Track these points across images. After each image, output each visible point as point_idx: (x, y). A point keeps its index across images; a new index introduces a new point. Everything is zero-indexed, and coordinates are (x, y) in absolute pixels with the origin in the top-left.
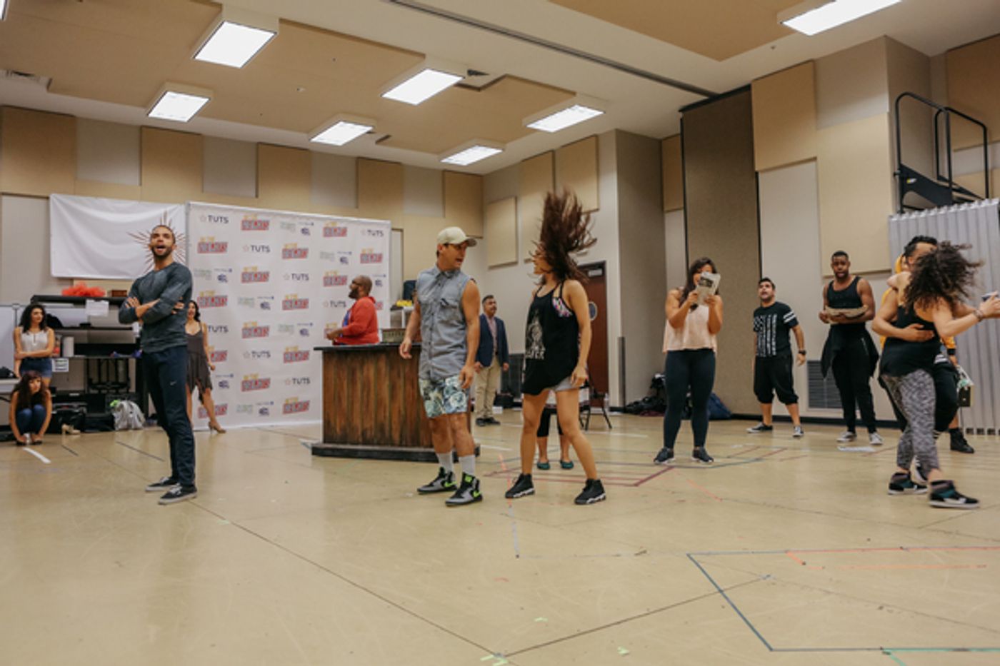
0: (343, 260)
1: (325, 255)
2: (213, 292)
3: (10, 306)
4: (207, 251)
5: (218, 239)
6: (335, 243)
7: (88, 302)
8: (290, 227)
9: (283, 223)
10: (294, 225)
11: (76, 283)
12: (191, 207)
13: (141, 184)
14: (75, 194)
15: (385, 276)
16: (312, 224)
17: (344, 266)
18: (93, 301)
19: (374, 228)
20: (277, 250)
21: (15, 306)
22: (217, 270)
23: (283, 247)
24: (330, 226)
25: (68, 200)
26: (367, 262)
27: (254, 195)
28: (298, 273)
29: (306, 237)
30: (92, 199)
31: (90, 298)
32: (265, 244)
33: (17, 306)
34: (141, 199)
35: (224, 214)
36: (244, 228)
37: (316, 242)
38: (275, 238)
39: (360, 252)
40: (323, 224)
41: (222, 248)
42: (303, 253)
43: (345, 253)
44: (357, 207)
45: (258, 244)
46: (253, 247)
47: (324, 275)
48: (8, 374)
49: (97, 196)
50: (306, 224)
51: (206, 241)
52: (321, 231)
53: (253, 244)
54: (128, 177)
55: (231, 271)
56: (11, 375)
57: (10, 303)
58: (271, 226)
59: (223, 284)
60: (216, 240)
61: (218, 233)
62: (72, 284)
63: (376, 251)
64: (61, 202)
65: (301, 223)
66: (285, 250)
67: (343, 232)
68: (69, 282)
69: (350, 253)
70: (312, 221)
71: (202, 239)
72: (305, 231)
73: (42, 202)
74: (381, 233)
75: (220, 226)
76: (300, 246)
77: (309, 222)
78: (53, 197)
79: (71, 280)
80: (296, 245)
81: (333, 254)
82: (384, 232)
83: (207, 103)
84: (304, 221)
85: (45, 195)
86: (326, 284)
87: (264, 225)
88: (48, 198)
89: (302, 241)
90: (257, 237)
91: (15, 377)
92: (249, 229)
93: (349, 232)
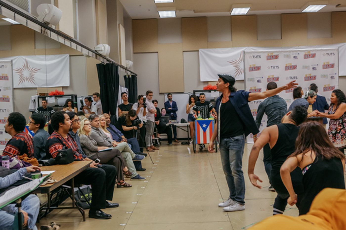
0: (314, 69)
1: (306, 67)
2: (255, 87)
3: (187, 93)
4: (252, 70)
5: (257, 65)
6: (310, 61)
7: (212, 91)
8: (288, 56)
9: (285, 55)
10: (290, 55)
11: (209, 83)
12: (245, 53)
13: (232, 40)
14: (207, 48)
15: (336, 74)
16: (299, 54)
17: (315, 71)
18: (213, 91)
19: (329, 52)
20: (282, 67)
21: (189, 94)
22: (257, 78)
23: (285, 66)
24: (307, 53)
25: (205, 51)
26: (326, 68)
27: (280, 38)
28: (292, 76)
29: (296, 60)
30: (214, 49)
31: (213, 90)
32: (277, 65)
33: (190, 93)
34: (233, 47)
35: (259, 55)
36: (268, 59)
37: (301, 62)
38: (282, 62)
39: (323, 64)
40: (304, 53)
41: (258, 68)
42: (295, 67)
43: (315, 65)
44: (332, 37)
45: (274, 65)
46: (272, 67)
47: (305, 76)
48: (184, 121)
49: (215, 48)
50: (296, 54)
51: (252, 66)
52: (303, 56)
53: (272, 65)
54: (227, 38)
55: (262, 78)
56: (185, 121)
57: (187, 92)
58: (279, 57)
59: (260, 84)
60: (256, 66)
61: (257, 62)
62: (208, 84)
63: (331, 63)
64: (202, 52)
65: (293, 54)
66: (286, 67)
67: (314, 56)
68: (207, 83)
69: (318, 65)
70: (299, 52)
71: (251, 66)
72: (295, 57)
73: (196, 52)
74: (334, 54)
75: (258, 59)
76: (293, 64)
77: (297, 53)
78: (200, 50)
79: (208, 82)
80: (291, 64)
81: (309, 66)
82: (335, 53)
83: (250, 9)
84: (295, 53)
85: (197, 50)
86: (305, 80)
87: (277, 57)
88: (198, 51)
89: (293, 62)
90: (274, 62)
91: (186, 122)
92: (270, 59)
93: (316, 56)
